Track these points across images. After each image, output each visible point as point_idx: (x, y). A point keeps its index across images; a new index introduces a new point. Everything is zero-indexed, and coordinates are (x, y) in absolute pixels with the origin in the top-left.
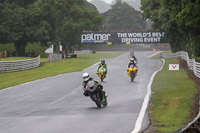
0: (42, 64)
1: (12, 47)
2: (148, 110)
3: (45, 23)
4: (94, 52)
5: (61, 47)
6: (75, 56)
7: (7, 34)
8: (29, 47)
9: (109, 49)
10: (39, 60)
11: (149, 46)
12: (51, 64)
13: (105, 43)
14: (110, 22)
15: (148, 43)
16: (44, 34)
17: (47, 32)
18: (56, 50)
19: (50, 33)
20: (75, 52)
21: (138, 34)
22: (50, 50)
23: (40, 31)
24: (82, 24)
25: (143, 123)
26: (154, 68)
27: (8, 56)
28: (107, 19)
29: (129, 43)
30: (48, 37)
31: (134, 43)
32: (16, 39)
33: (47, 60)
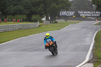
0: (40, 26)
1: (25, 17)
3: (42, 5)
4: (66, 21)
5: (49, 17)
6: (56, 22)
8: (34, 17)
9: (74, 19)
10: (38, 24)
11: (94, 18)
12: (44, 26)
13: (72, 16)
14: (75, 6)
15: (93, 17)
16: (41, 11)
17: (43, 10)
18: (47, 19)
19: (44, 10)
20: (57, 20)
21: (89, 12)
22: (44, 19)
23: (39, 9)
24: (61, 6)
25: (90, 57)
26: (96, 30)
27: (23, 21)
28: (73, 4)
29: (84, 16)
30: (43, 12)
31: (86, 16)
32: (27, 13)
33: (42, 24)
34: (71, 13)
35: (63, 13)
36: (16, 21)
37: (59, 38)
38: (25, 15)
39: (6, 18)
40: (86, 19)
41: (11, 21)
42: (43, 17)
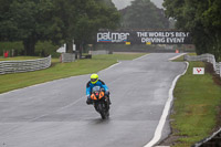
0: (53, 65)
1: (20, 45)
2: (169, 118)
3: (57, 19)
4: (110, 53)
5: (74, 46)
6: (89, 57)
7: (15, 31)
8: (39, 46)
9: (129, 49)
10: (49, 60)
11: (171, 47)
12: (63, 65)
13: (123, 43)
15: (170, 44)
16: (56, 32)
17: (59, 29)
18: (69, 49)
19: (63, 31)
20: (90, 53)
21: (160, 34)
22: (62, 50)
23: (51, 28)
24: (98, 21)
26: (177, 72)
27: (16, 55)
28: (126, 17)
29: (149, 43)
30: (60, 35)
31: (155, 43)
32: (26, 36)
33: (58, 60)
34: (122, 37)
35: (105, 36)
38: (21, 42)
40: (154, 48)
42: (61, 46)
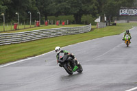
0: (92, 30)
4: (128, 22)
5: (105, 18)
6: (115, 24)
7: (69, 9)
8: (84, 18)
10: (90, 26)
12: (98, 30)
16: (94, 9)
17: (96, 7)
19: (99, 8)
20: (115, 22)
22: (98, 20)
23: (91, 7)
24: (120, 2)
27: (69, 24)
30: (97, 11)
32: (76, 12)
33: (96, 27)
36: (60, 23)
37: (118, 46)
38: (73, 16)
39: (46, 19)
41: (54, 24)
42: (97, 18)
